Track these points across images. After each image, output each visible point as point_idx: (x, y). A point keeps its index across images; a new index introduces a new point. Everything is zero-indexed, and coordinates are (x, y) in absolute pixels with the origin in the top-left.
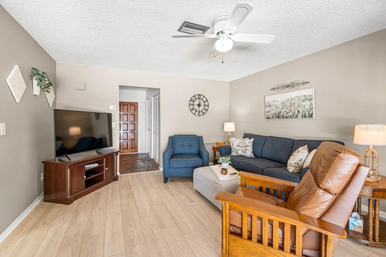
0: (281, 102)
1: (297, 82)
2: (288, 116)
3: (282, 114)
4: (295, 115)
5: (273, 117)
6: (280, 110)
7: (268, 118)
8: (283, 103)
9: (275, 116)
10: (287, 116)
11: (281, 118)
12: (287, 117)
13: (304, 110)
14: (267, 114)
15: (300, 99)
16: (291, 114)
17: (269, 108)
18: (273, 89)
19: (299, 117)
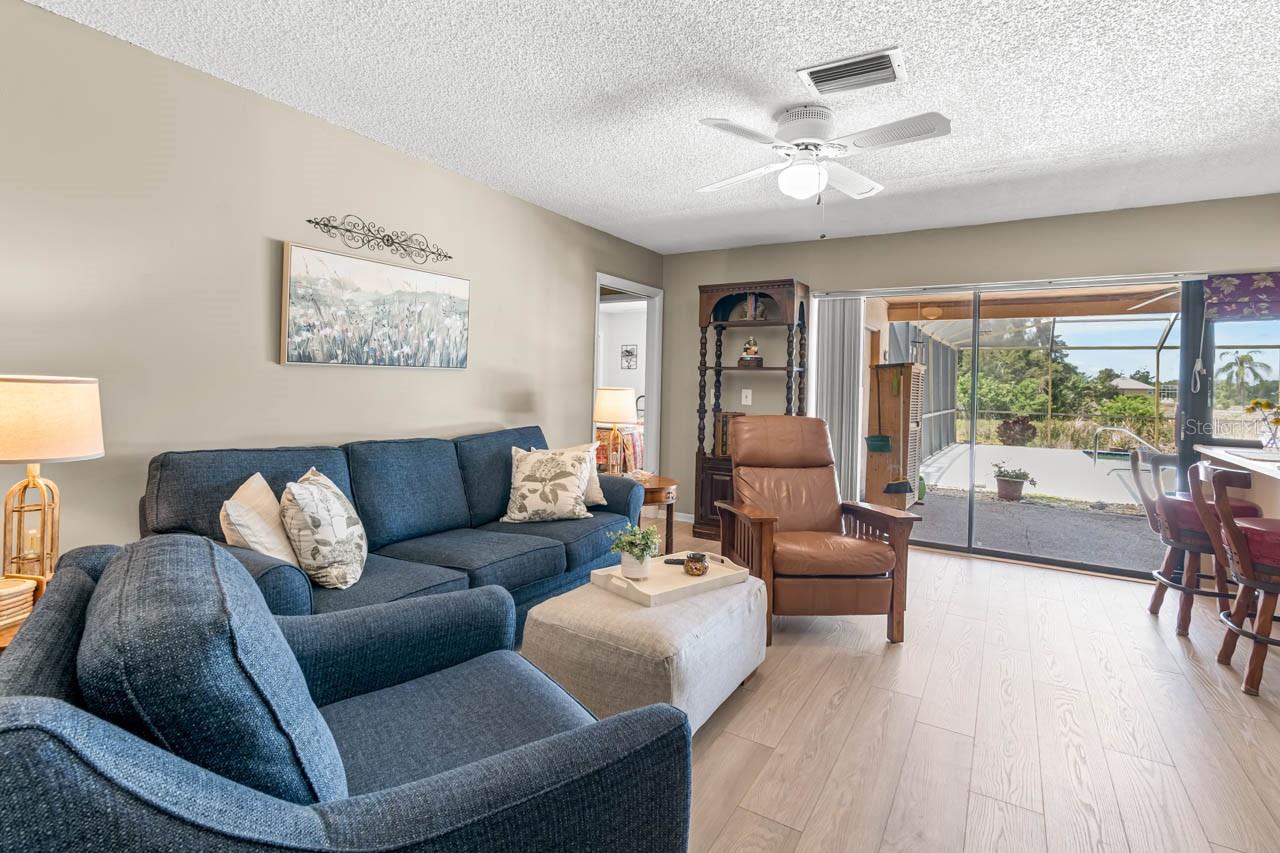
0: (375, 297)
1: (421, 239)
2: (399, 356)
3: (374, 345)
4: (419, 355)
5: (332, 356)
6: (365, 326)
7: (305, 358)
8: (380, 302)
9: (339, 352)
10: (396, 354)
11: (371, 361)
12: (392, 362)
13: (447, 342)
14: (297, 339)
15: (436, 305)
16: (406, 350)
17: (311, 311)
18: (326, 225)
19: (431, 364)
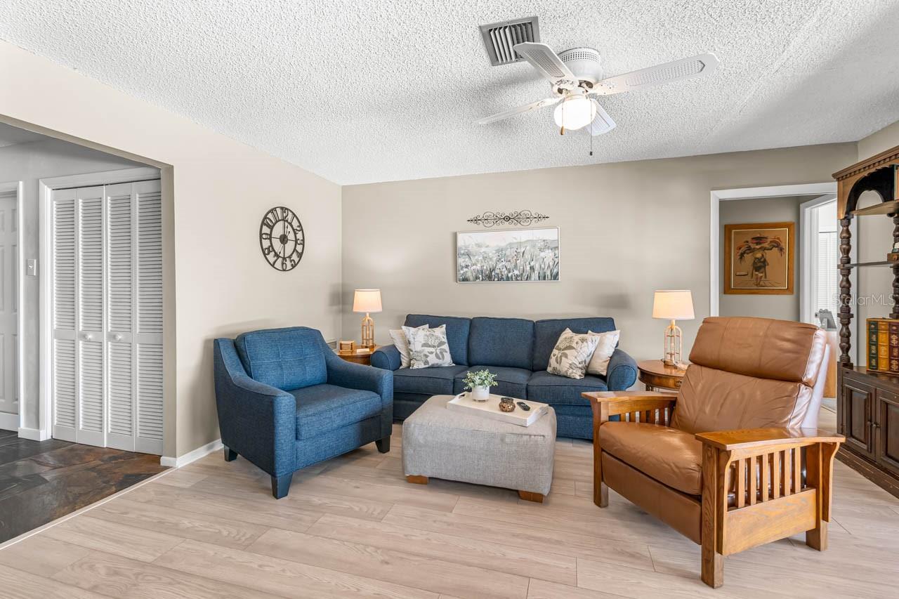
0: (496, 249)
1: (526, 212)
2: (512, 276)
3: (498, 271)
4: (524, 274)
5: (477, 278)
6: (492, 263)
7: (465, 280)
8: (500, 250)
9: (480, 276)
10: (510, 275)
11: (496, 279)
12: (508, 279)
13: (543, 266)
14: (462, 272)
15: (534, 246)
16: (516, 272)
17: (467, 259)
18: (476, 220)
19: (533, 279)
